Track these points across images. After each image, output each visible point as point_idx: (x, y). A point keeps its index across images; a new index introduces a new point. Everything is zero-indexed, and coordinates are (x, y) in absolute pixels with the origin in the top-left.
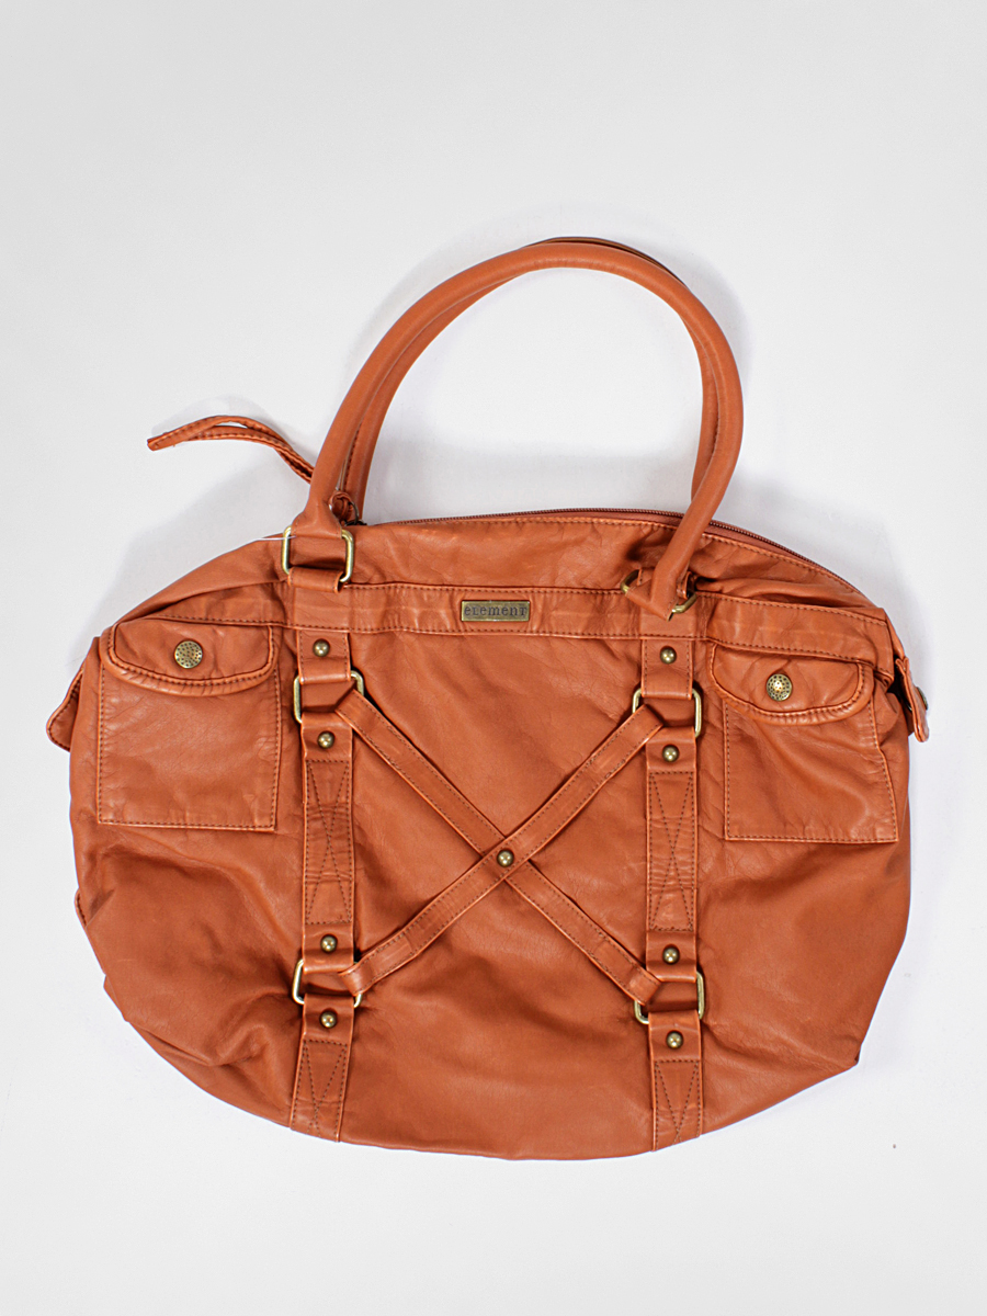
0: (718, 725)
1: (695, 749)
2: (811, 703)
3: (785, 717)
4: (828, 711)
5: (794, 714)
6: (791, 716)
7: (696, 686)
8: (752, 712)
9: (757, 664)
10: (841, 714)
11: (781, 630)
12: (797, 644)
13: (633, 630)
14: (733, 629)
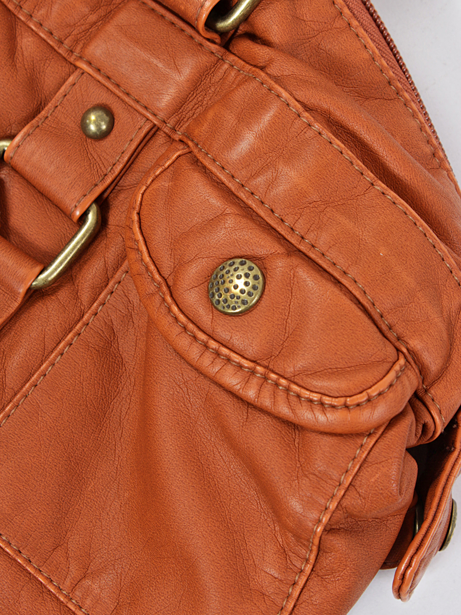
0: (85, 296)
1: (16, 305)
2: (270, 356)
3: (206, 346)
4: (288, 390)
5: (224, 351)
6: (218, 354)
7: (103, 204)
8: (157, 300)
9: (230, 222)
10: (306, 416)
11: (315, 197)
12: (323, 240)
13: (77, 41)
14: (235, 137)
